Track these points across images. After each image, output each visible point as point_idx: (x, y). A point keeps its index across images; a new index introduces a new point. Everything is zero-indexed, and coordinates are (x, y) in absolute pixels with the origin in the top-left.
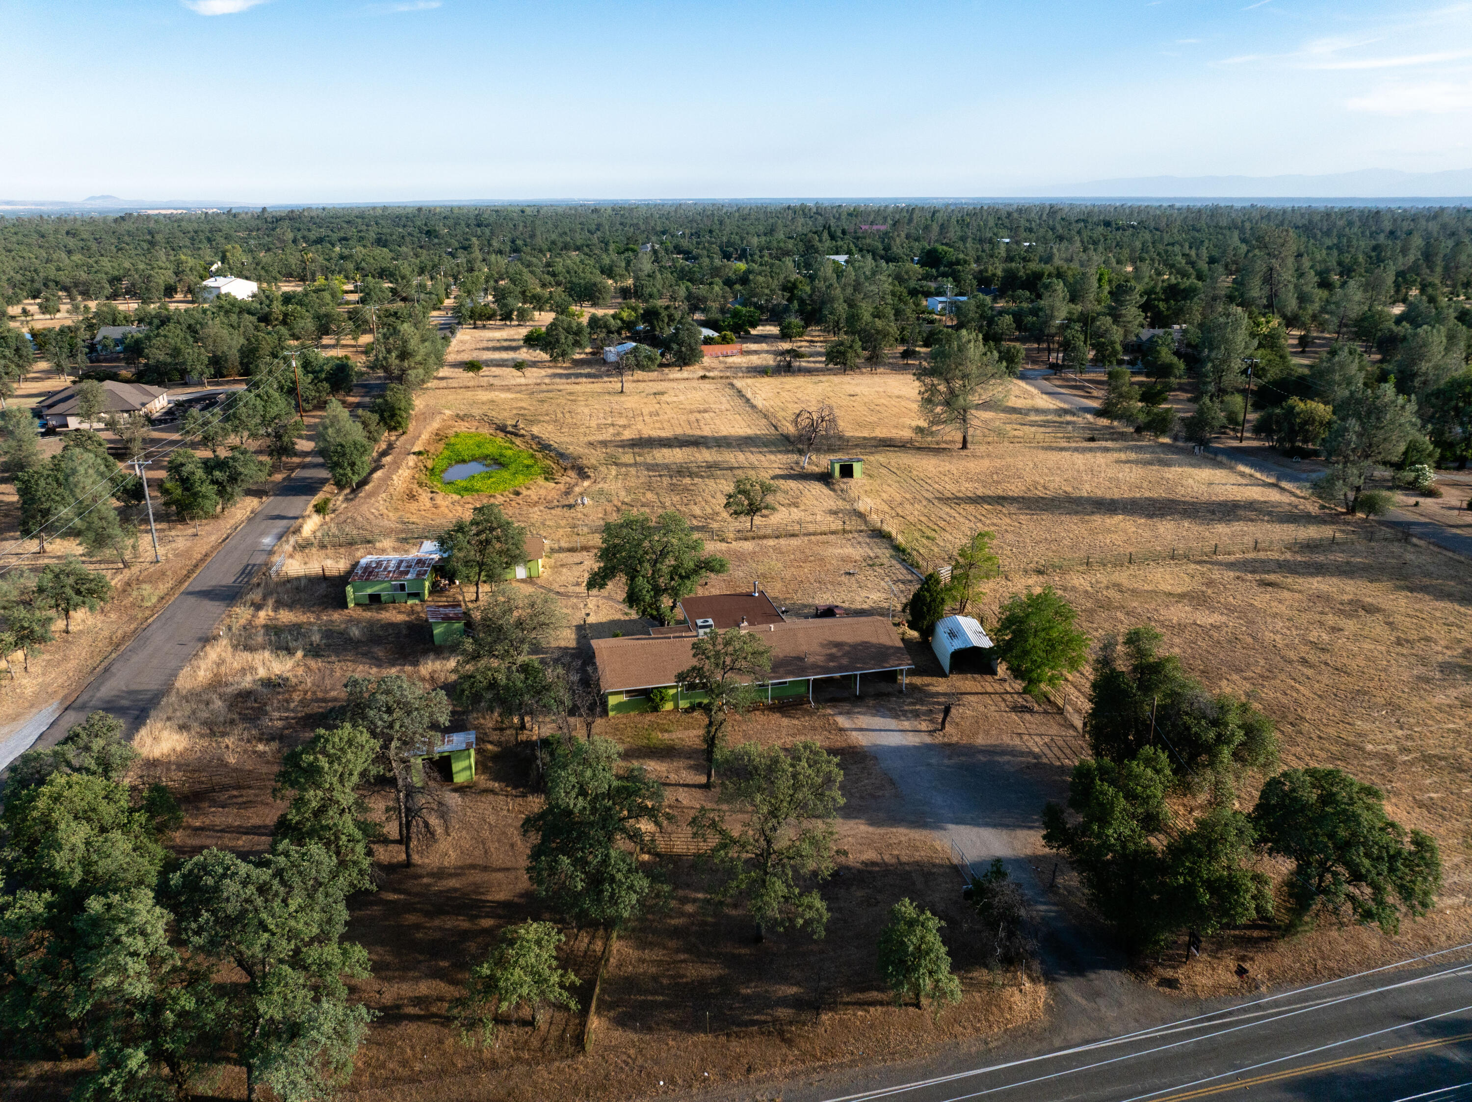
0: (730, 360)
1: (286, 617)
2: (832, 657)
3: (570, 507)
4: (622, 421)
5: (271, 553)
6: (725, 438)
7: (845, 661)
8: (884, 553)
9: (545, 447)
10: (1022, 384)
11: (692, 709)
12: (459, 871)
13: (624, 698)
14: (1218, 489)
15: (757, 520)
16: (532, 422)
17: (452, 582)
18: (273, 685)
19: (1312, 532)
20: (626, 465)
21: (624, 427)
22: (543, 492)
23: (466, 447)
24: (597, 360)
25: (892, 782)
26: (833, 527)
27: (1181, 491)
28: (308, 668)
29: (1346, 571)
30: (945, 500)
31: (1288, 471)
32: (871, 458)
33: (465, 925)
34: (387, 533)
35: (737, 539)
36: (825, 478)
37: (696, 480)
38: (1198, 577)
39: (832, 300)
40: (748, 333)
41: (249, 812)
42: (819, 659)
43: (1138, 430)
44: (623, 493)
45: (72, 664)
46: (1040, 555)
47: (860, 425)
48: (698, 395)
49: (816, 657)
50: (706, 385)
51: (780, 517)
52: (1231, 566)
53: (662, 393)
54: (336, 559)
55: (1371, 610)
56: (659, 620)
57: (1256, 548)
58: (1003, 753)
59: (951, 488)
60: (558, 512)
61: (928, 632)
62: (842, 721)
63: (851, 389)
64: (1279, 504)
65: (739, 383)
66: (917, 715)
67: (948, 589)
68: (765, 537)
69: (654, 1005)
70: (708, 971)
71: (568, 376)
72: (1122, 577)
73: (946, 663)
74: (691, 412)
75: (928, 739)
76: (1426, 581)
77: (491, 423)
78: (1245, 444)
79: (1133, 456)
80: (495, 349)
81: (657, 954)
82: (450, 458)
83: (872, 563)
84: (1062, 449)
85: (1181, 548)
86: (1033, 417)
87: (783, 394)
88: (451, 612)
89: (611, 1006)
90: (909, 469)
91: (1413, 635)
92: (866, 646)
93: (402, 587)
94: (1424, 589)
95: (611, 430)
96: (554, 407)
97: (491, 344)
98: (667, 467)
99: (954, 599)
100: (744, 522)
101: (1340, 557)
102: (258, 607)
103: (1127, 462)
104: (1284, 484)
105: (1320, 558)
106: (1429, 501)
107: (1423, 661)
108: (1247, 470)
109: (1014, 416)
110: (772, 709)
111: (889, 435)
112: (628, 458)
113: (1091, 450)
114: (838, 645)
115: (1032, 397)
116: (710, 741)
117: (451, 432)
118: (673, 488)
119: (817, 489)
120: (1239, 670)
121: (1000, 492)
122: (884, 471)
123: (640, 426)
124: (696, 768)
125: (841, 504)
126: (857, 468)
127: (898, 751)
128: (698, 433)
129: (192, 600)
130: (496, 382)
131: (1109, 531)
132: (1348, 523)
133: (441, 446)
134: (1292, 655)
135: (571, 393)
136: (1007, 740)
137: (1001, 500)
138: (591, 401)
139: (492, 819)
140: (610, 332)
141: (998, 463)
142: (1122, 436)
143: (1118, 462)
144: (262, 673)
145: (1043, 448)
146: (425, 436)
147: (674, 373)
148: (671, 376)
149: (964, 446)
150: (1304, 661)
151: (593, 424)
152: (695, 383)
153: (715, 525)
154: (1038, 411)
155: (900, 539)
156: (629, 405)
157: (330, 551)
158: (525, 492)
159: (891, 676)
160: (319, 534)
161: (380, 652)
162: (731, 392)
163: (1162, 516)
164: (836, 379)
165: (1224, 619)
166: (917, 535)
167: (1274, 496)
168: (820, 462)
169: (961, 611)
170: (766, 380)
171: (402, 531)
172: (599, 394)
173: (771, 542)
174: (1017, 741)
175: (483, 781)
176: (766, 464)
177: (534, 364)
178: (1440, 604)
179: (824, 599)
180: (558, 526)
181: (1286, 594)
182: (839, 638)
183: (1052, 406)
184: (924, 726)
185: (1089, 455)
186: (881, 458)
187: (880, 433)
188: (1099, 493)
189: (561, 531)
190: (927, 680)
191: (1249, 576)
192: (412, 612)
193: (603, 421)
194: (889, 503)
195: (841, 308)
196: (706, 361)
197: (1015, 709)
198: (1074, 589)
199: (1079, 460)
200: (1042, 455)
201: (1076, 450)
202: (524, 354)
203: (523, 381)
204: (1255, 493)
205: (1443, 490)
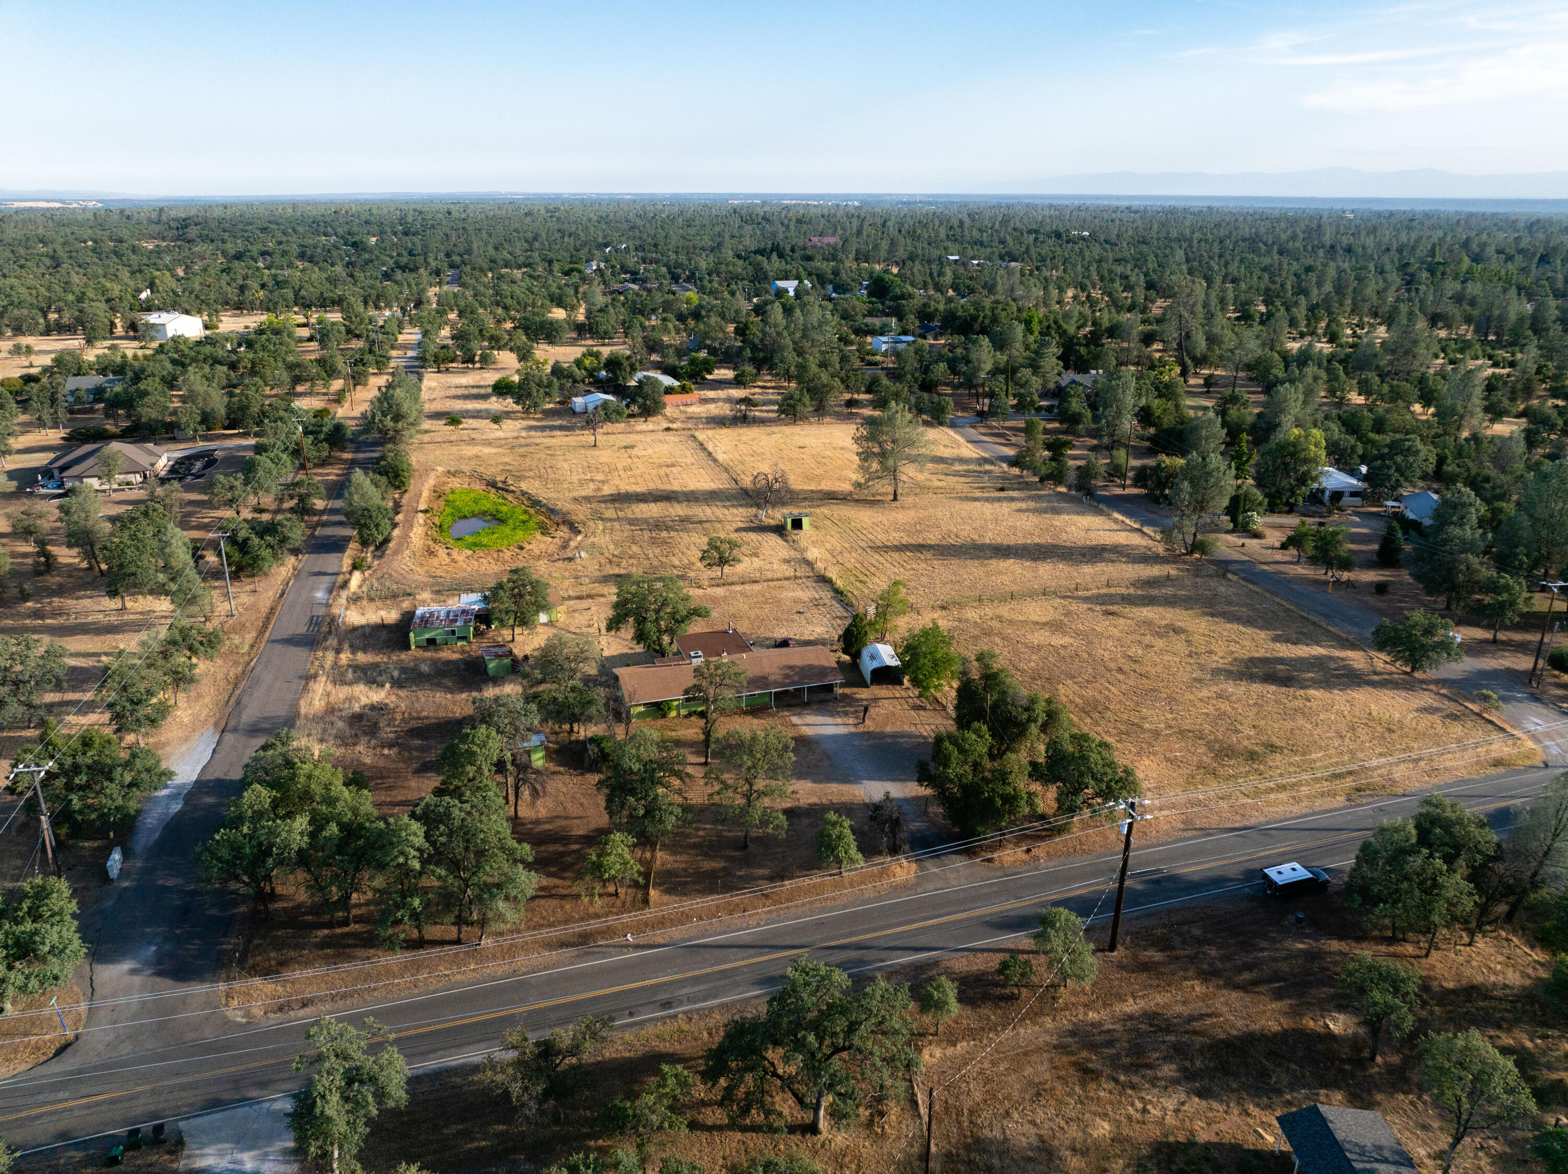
0: (690, 409)
1: (362, 658)
2: (787, 676)
3: (570, 559)
4: (600, 477)
5: (328, 605)
6: (693, 492)
7: (796, 678)
8: (826, 595)
9: (535, 503)
10: (951, 432)
11: (690, 715)
12: (550, 820)
13: (642, 709)
14: (1092, 535)
15: (727, 569)
16: (519, 478)
17: (489, 626)
18: (379, 708)
19: (1156, 571)
20: (611, 520)
21: (603, 482)
22: (542, 546)
23: (464, 503)
24: (565, 410)
25: (829, 757)
26: (787, 574)
27: (1064, 536)
28: (398, 696)
29: (1170, 602)
30: (876, 548)
31: (1154, 516)
32: (818, 511)
33: (562, 849)
34: (423, 587)
35: (711, 586)
36: (779, 530)
37: (673, 534)
38: (1061, 610)
39: (782, 348)
40: (704, 379)
41: (394, 793)
42: (779, 678)
43: (1042, 480)
44: (612, 547)
45: (207, 700)
46: (945, 594)
47: (809, 478)
48: (665, 448)
49: (776, 676)
50: (671, 438)
51: (746, 566)
52: (1086, 599)
53: (632, 447)
54: (388, 609)
55: (1177, 631)
56: (662, 653)
57: (1108, 585)
58: (903, 736)
59: (881, 538)
60: (560, 564)
61: (856, 656)
62: (795, 720)
63: (801, 441)
64: (1137, 547)
65: (701, 436)
66: (846, 714)
67: (871, 624)
68: (733, 584)
69: (686, 883)
70: (717, 864)
71: (543, 429)
72: (1004, 610)
73: (868, 677)
74: (660, 466)
75: (853, 729)
76: (1227, 608)
77: (481, 479)
78: (1127, 491)
79: (1032, 504)
80: (466, 397)
81: (684, 858)
82: (452, 514)
83: (816, 603)
84: (976, 499)
85: (1053, 584)
86: (958, 467)
87: (741, 446)
88: (500, 651)
89: (660, 885)
90: (848, 520)
91: (1202, 649)
92: (811, 667)
93: (453, 632)
94: (1223, 615)
95: (592, 486)
96: (534, 463)
97: (460, 392)
98: (645, 521)
99: (876, 631)
100: (716, 572)
101: (1170, 591)
102: (338, 651)
103: (1027, 510)
104: (1145, 529)
105: (1155, 592)
106: (1255, 542)
107: (1202, 667)
108: (1120, 517)
109: (942, 466)
110: (746, 713)
111: (834, 489)
112: (610, 513)
113: (999, 500)
114: (790, 667)
115: (959, 446)
116: (707, 734)
117: (447, 488)
118: (653, 541)
119: (773, 540)
120: (1072, 677)
121: (921, 541)
122: (828, 523)
123: (617, 481)
124: (697, 753)
125: (793, 554)
126: (806, 522)
127: (833, 738)
128: (668, 487)
129: (278, 647)
130: (477, 436)
131: (1001, 573)
132: (1185, 562)
133: (442, 503)
134: (1113, 665)
135: (548, 448)
136: (906, 728)
137: (920, 548)
138: (569, 456)
139: (564, 789)
140: (575, 381)
141: (922, 514)
142: (1027, 486)
143: (1019, 510)
144: (364, 701)
145: (961, 499)
146: (425, 494)
147: (641, 425)
148: (638, 428)
149: (895, 499)
150: (1120, 670)
151: (575, 478)
152: (661, 436)
153: (692, 574)
154: (961, 460)
155: (839, 583)
156: (603, 460)
157: (379, 603)
158: (527, 547)
159: (829, 688)
160: (365, 589)
161: (447, 682)
162: (694, 445)
163: (1044, 559)
164: (787, 430)
165: (1071, 640)
166: (853, 579)
167: (1136, 540)
168: (777, 515)
169: (881, 640)
170: (725, 431)
171: (434, 585)
172: (575, 448)
173: (738, 588)
174: (913, 729)
175: (552, 766)
176: (730, 518)
177: (508, 415)
178: (1229, 626)
179: (781, 633)
180: (564, 578)
181: (1121, 621)
182: (792, 663)
183: (975, 456)
184: (851, 721)
185: (997, 505)
186: (825, 510)
187: (826, 486)
188: (999, 540)
189: (567, 582)
190: (855, 690)
191: (1098, 608)
192: (463, 652)
193: (582, 477)
194: (831, 552)
195: (790, 356)
196: (669, 411)
197: (916, 708)
198: (967, 620)
199: (988, 509)
200: (958, 505)
201: (987, 500)
202: (495, 404)
203: (500, 434)
204: (1122, 538)
205: (1267, 532)
